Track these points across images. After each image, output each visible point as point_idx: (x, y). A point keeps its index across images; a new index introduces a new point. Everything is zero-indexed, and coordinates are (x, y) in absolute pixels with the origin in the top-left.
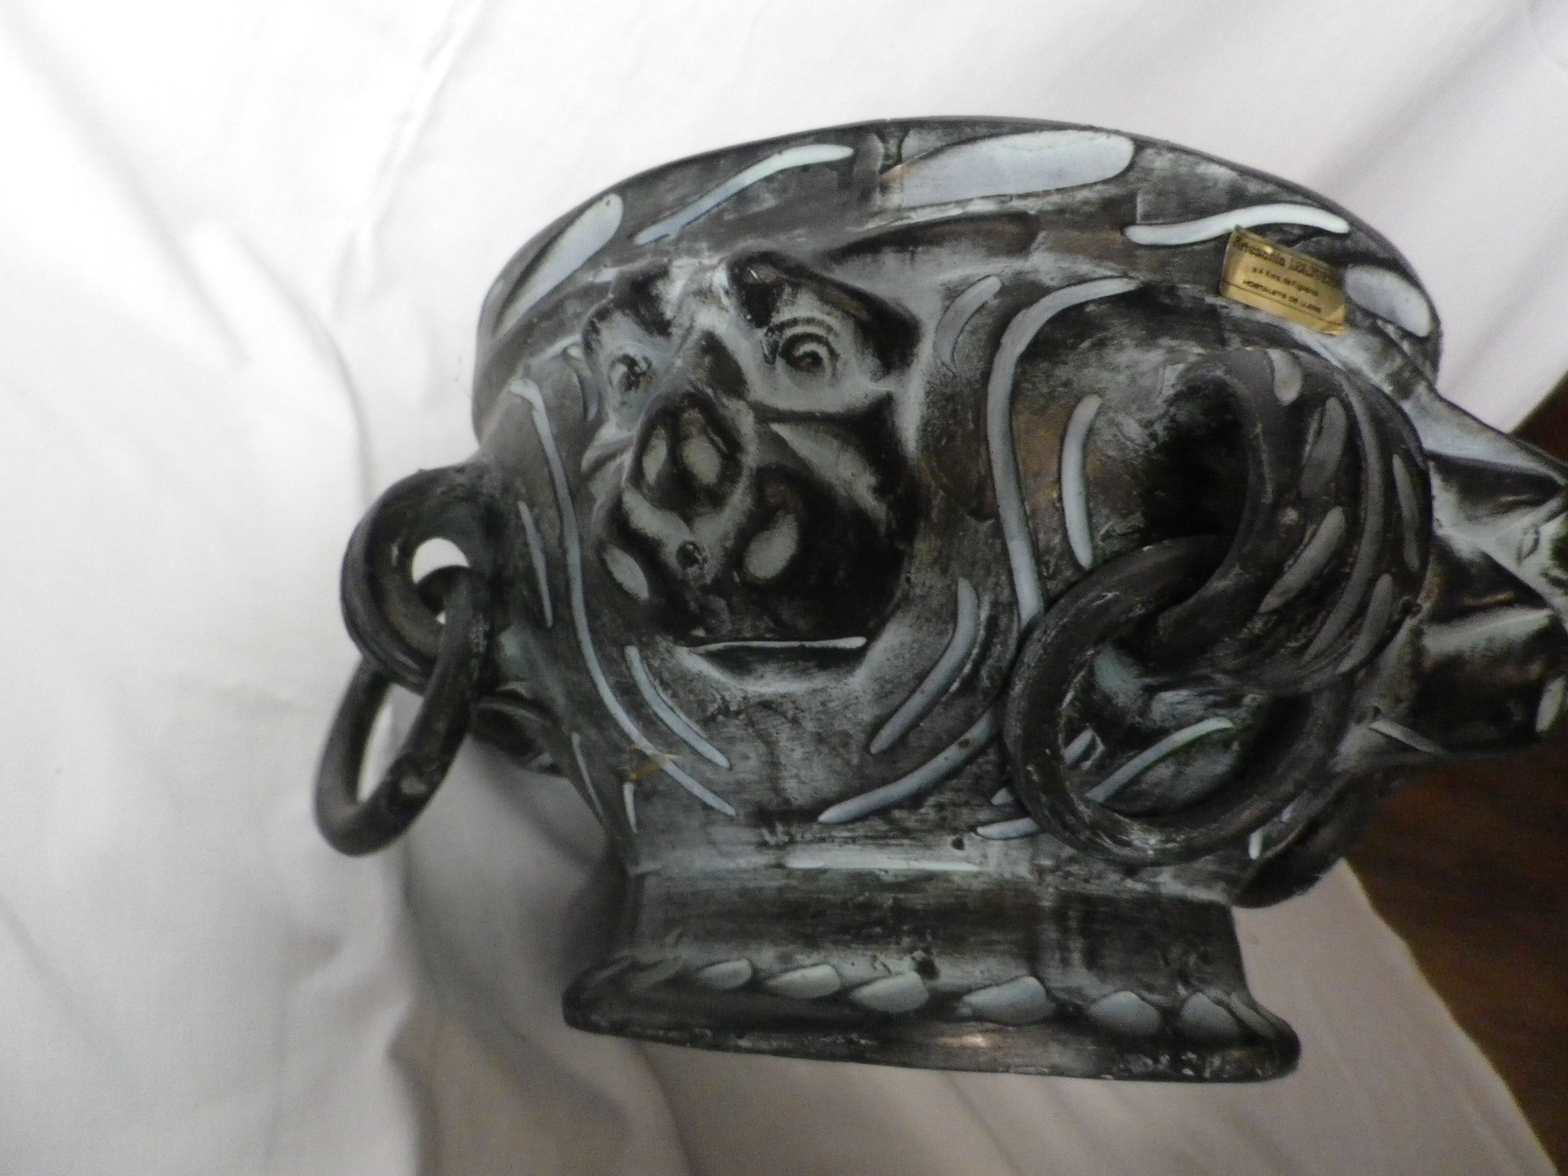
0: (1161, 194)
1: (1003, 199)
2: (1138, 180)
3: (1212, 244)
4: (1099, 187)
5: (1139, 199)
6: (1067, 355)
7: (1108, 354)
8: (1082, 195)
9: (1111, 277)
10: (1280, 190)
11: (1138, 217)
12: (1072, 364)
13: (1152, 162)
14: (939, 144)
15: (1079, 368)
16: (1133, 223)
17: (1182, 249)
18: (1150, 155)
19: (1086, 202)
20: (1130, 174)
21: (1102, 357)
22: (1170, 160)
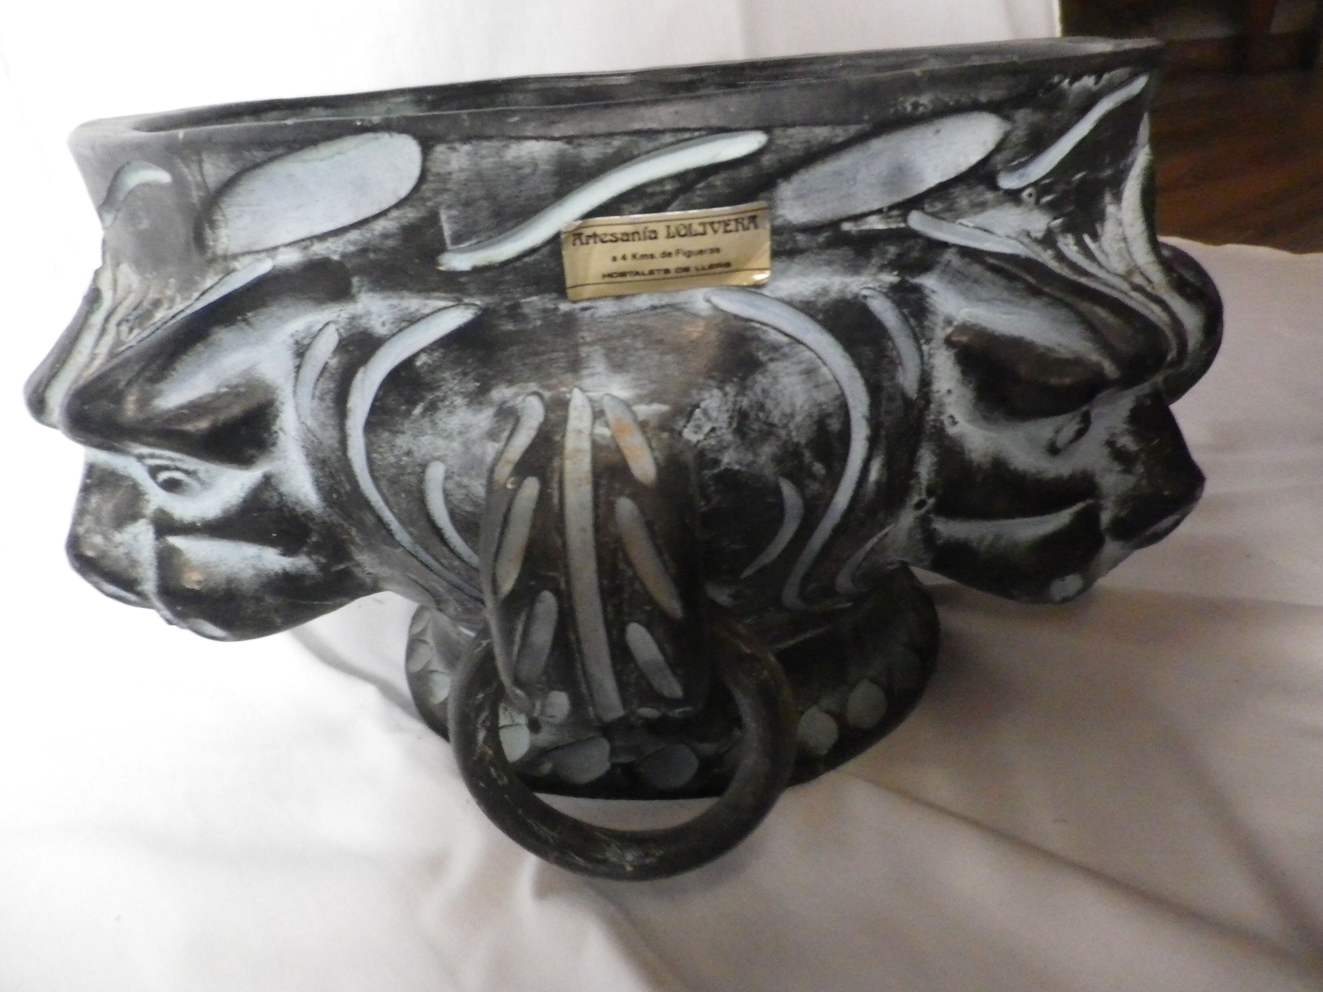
0: (467, 204)
1: (304, 244)
2: (438, 192)
3: (545, 250)
4: (395, 213)
5: (443, 217)
6: (402, 424)
7: (441, 419)
8: (380, 226)
9: (445, 308)
10: (634, 138)
11: (448, 241)
12: (409, 433)
13: (447, 163)
14: (230, 173)
15: (415, 436)
16: (442, 249)
17: (511, 266)
18: (442, 153)
19: (385, 236)
20: (424, 187)
21: (436, 424)
22: (468, 154)
